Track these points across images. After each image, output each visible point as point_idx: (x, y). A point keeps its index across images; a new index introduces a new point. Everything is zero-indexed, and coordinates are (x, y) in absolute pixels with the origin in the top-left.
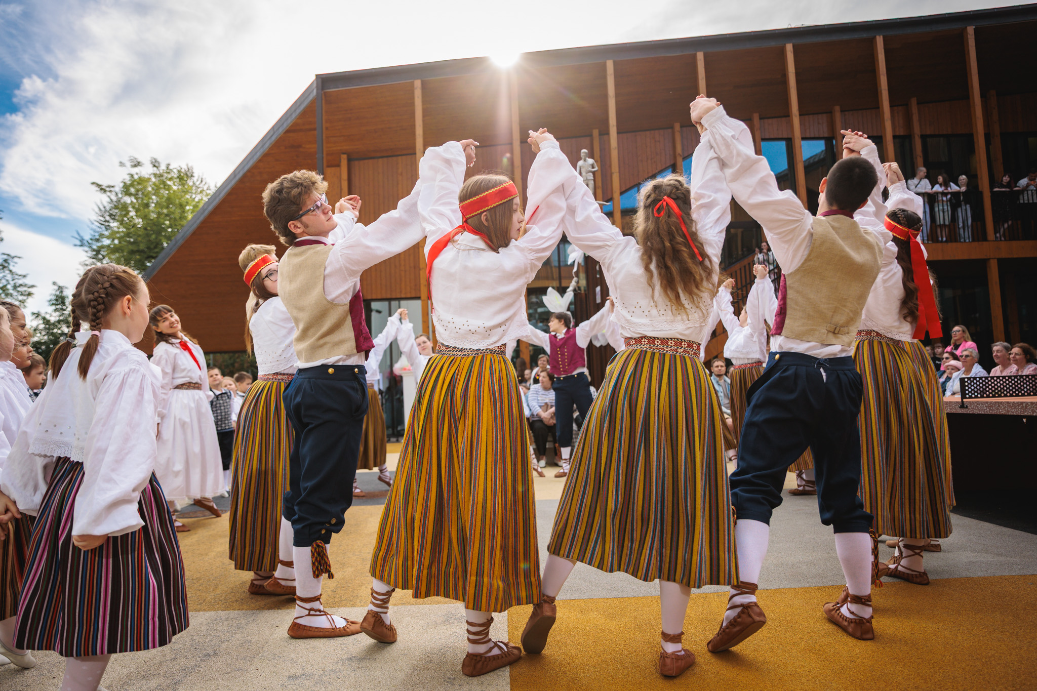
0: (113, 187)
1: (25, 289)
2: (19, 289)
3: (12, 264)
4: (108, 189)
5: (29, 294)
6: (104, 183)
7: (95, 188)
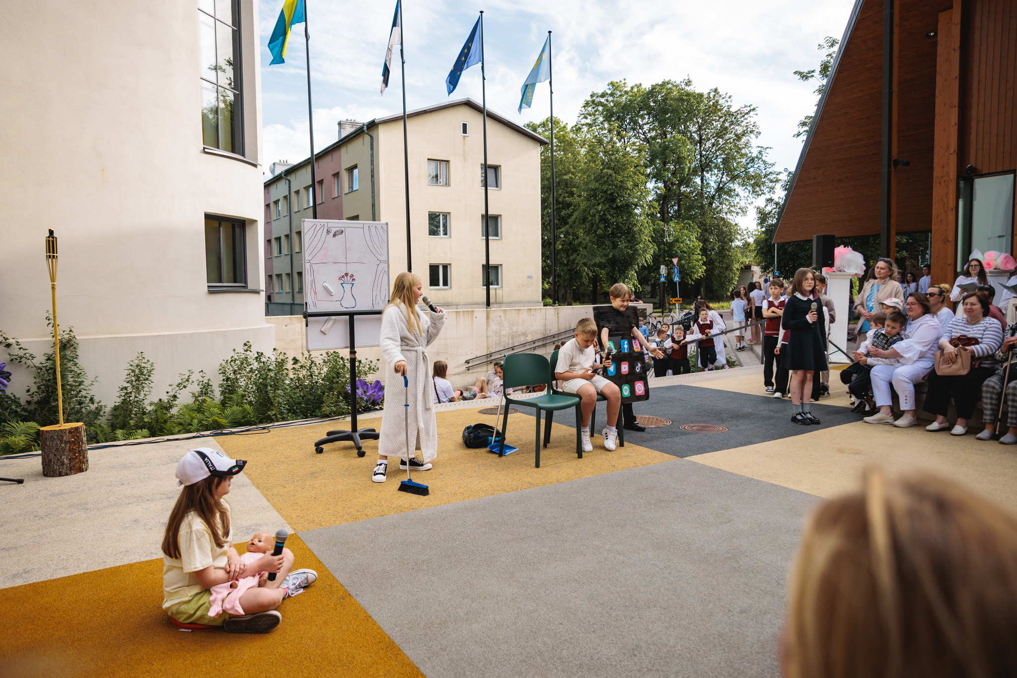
0: (813, 72)
1: (775, 176)
2: (769, 177)
3: (764, 155)
4: (809, 75)
5: (777, 181)
6: (805, 70)
7: (798, 77)
